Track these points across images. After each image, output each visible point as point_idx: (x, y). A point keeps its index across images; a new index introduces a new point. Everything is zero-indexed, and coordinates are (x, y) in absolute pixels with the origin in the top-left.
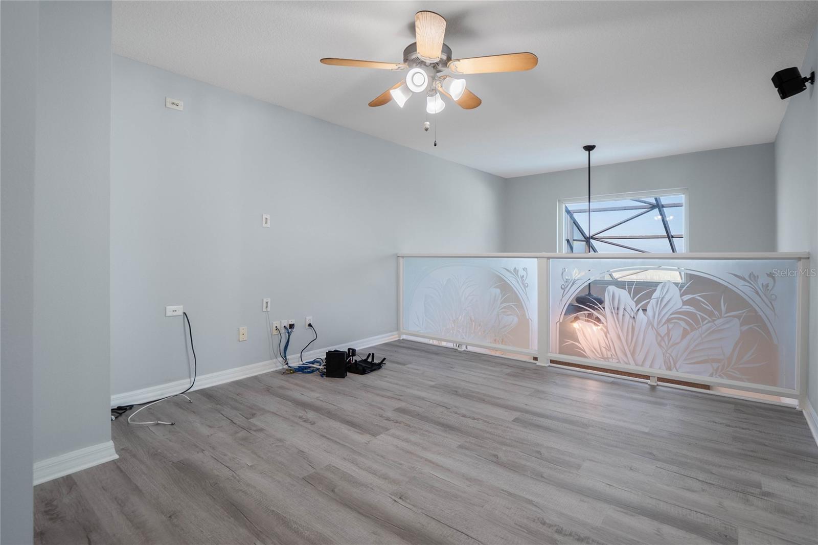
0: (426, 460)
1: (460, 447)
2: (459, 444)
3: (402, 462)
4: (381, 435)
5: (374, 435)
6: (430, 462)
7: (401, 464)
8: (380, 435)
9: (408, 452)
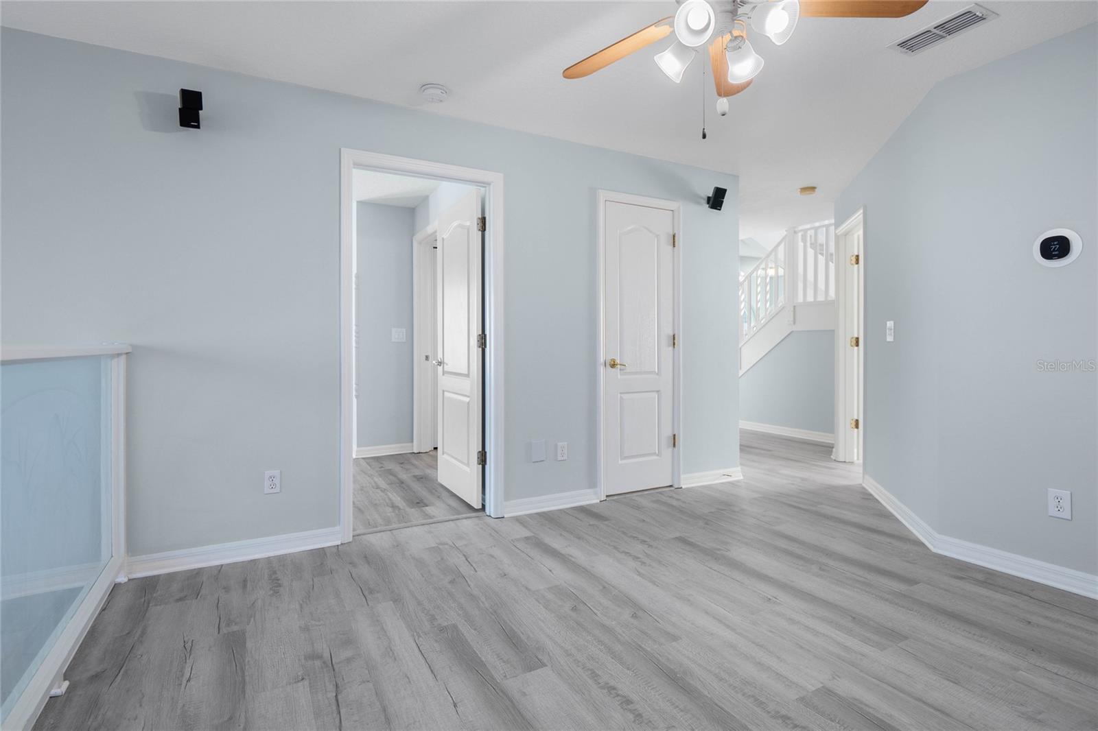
0: (733, 630)
1: (675, 638)
2: (674, 644)
3: (770, 634)
4: (814, 689)
5: (827, 692)
6: (728, 627)
7: (771, 632)
8: (816, 690)
9: (761, 646)
